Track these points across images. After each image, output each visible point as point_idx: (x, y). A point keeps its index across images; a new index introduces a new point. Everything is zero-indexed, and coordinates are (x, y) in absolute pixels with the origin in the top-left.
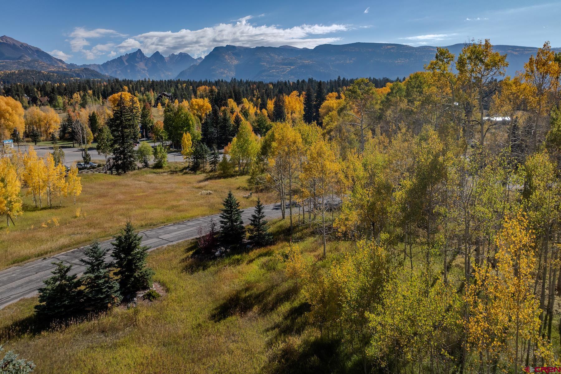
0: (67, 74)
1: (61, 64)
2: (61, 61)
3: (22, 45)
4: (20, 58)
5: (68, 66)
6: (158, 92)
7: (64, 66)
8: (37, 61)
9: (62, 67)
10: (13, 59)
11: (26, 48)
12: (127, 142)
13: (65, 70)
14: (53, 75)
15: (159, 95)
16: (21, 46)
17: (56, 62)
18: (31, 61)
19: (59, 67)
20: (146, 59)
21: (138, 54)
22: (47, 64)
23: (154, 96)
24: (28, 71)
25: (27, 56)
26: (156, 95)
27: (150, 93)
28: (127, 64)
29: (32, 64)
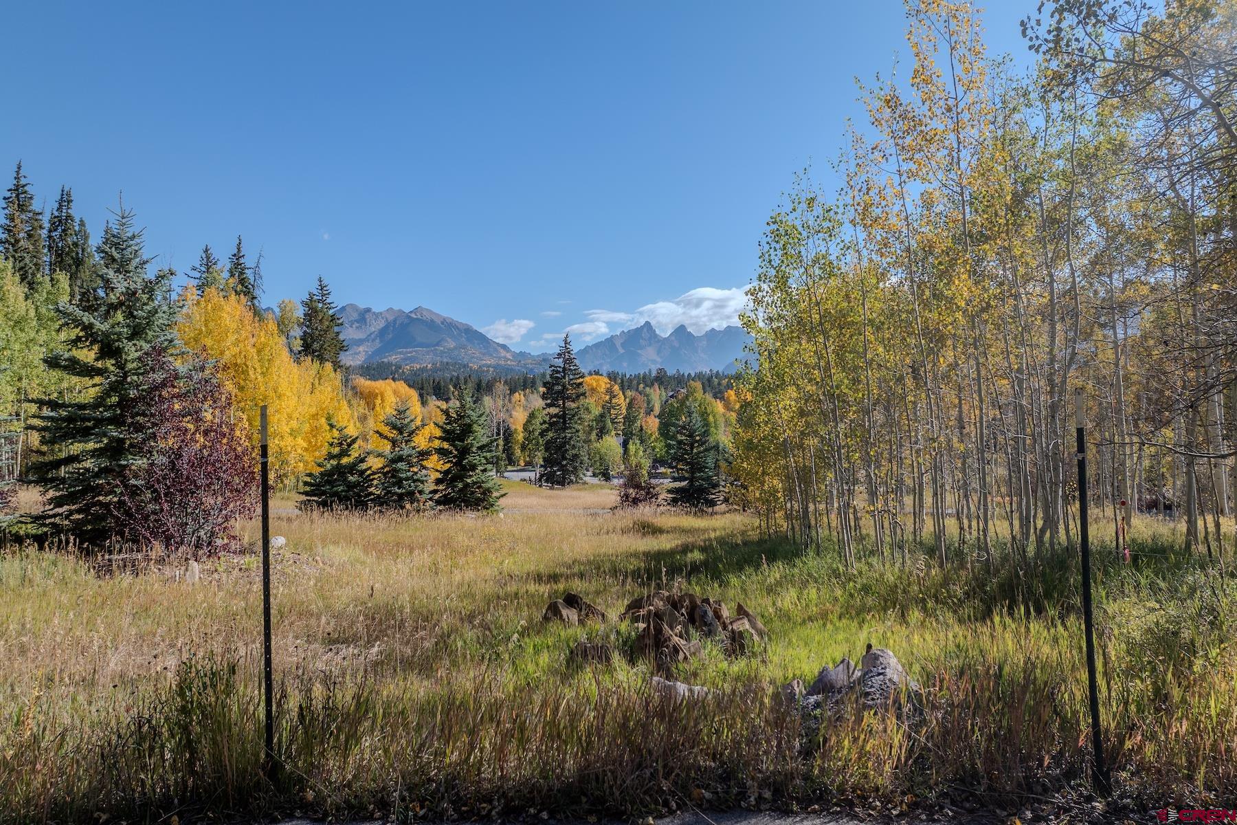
0: (512, 369)
1: (503, 353)
2: (504, 347)
3: (444, 321)
4: (437, 345)
5: (515, 355)
6: (669, 389)
7: (509, 356)
8: (464, 347)
9: (505, 357)
10: (428, 346)
11: (450, 326)
12: (570, 428)
13: (509, 362)
14: (488, 371)
15: (671, 394)
16: (442, 323)
17: (496, 350)
18: (455, 348)
19: (500, 358)
20: (659, 341)
21: (645, 330)
22: (480, 353)
23: (660, 395)
24: (447, 363)
25: (449, 340)
26: (664, 394)
27: (652, 391)
28: (621, 351)
29: (456, 352)
